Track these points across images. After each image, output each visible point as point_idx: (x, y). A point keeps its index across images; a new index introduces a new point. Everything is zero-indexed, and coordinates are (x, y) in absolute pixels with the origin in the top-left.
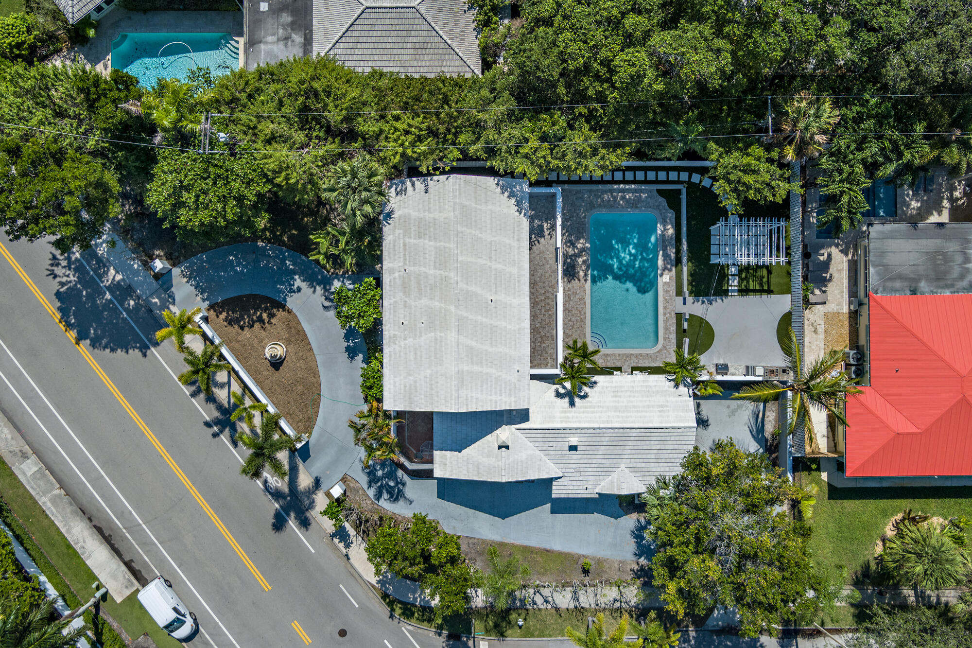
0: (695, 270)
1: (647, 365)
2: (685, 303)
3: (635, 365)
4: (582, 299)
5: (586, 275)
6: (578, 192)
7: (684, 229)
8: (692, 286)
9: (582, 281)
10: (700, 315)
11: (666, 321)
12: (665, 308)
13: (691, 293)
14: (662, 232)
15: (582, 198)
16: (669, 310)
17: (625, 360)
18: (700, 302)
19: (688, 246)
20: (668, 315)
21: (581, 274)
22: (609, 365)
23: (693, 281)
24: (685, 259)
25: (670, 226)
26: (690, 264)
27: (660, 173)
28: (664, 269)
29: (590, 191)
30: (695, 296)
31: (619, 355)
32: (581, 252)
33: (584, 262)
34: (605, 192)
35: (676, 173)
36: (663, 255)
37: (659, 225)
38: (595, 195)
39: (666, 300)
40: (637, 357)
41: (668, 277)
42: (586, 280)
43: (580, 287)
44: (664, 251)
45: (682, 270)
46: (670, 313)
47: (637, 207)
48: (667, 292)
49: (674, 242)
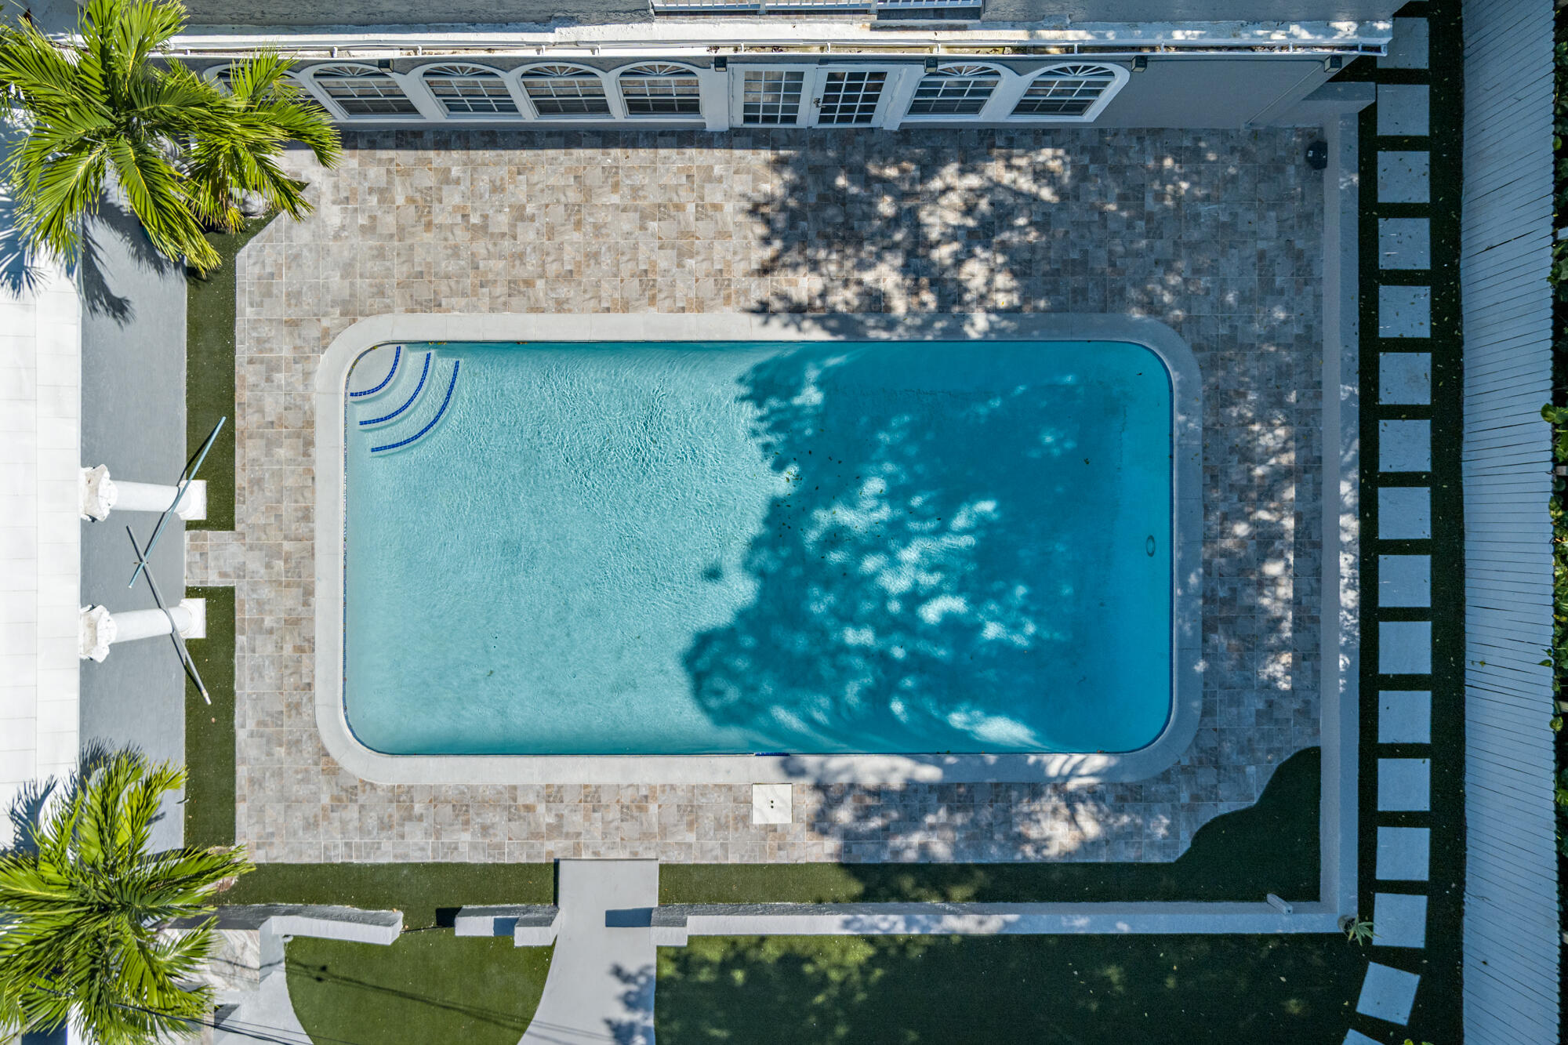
0: (822, 982)
1: (245, 686)
2: (616, 919)
3: (245, 612)
4: (649, 288)
5: (797, 311)
6: (1305, 270)
7: (1079, 921)
8: (725, 967)
9: (761, 290)
10: (543, 1012)
11: (510, 802)
12: (592, 798)
13: (683, 959)
14: (1058, 785)
15: (1268, 290)
16: (575, 821)
17: (274, 553)
18: (624, 1016)
19: (970, 942)
20: (545, 816)
21: (804, 285)
22: (246, 454)
23: (754, 970)
24: (890, 922)
25: (1091, 829)
26: (860, 953)
27: (1421, 770)
28: (829, 793)
29: (1309, 342)
30: (662, 984)
31: (306, 516)
32: (936, 284)
33: (876, 302)
34: (1305, 436)
35: (1421, 871)
36: (912, 788)
37: (1098, 761)
38: (1284, 372)
39: (642, 803)
40: (294, 622)
41: (780, 817)
42: (763, 310)
43: (720, 278)
44: (941, 792)
45: (821, 903)
46: (556, 830)
47: (1208, 626)
48: (690, 812)
49: (995, 854)
